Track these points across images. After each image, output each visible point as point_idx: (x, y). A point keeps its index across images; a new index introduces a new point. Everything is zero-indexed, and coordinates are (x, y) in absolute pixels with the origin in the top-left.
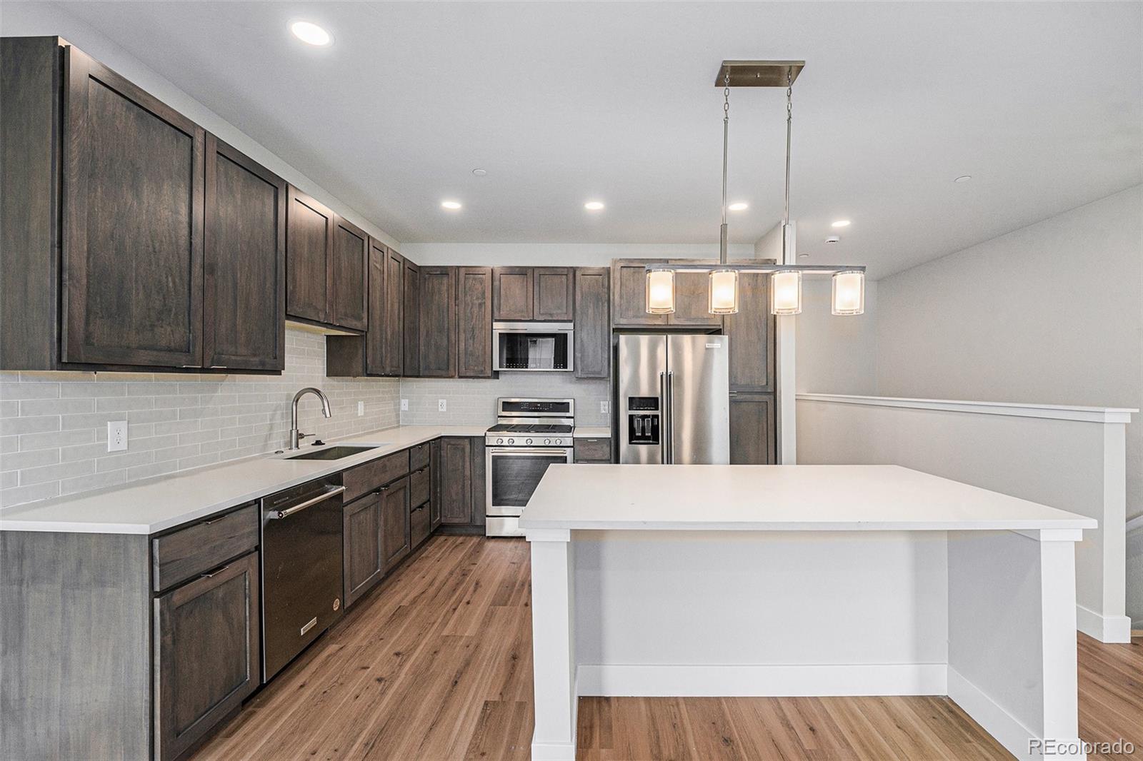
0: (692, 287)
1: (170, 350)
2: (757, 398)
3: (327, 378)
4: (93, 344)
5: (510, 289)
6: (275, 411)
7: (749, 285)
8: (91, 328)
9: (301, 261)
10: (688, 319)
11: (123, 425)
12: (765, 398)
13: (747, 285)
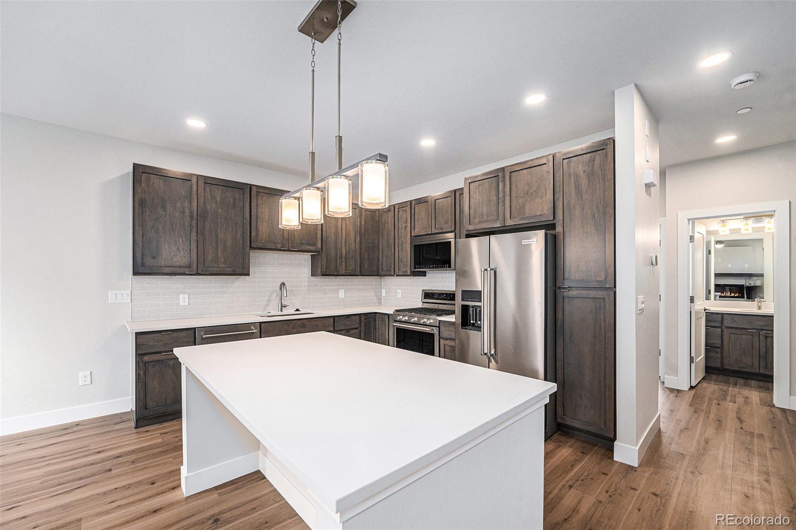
0: (527, 188)
1: (180, 267)
2: (593, 293)
3: (312, 277)
4: (145, 266)
5: (420, 214)
6: (272, 293)
7: (584, 172)
8: (145, 261)
9: (263, 221)
10: (523, 219)
11: (186, 296)
12: (601, 294)
13: (582, 172)
